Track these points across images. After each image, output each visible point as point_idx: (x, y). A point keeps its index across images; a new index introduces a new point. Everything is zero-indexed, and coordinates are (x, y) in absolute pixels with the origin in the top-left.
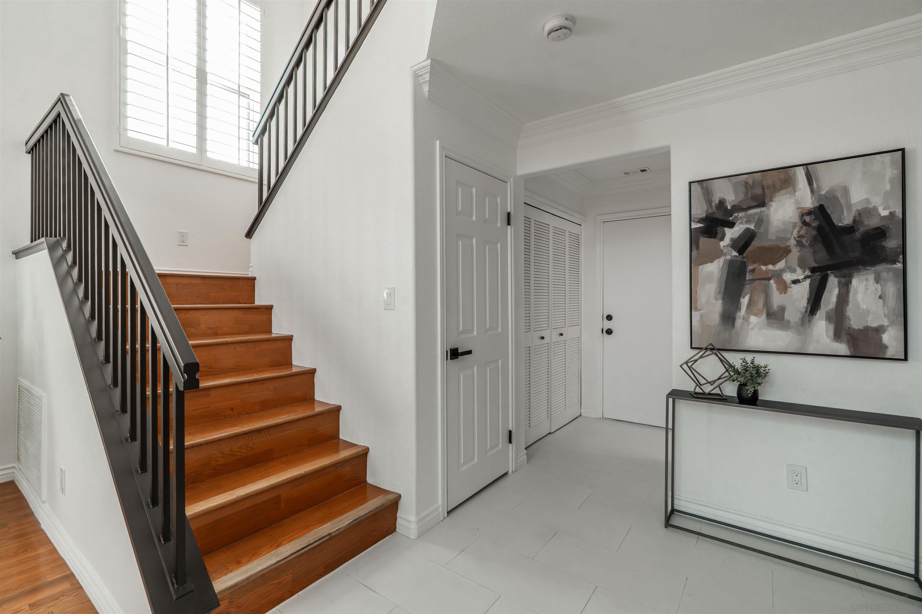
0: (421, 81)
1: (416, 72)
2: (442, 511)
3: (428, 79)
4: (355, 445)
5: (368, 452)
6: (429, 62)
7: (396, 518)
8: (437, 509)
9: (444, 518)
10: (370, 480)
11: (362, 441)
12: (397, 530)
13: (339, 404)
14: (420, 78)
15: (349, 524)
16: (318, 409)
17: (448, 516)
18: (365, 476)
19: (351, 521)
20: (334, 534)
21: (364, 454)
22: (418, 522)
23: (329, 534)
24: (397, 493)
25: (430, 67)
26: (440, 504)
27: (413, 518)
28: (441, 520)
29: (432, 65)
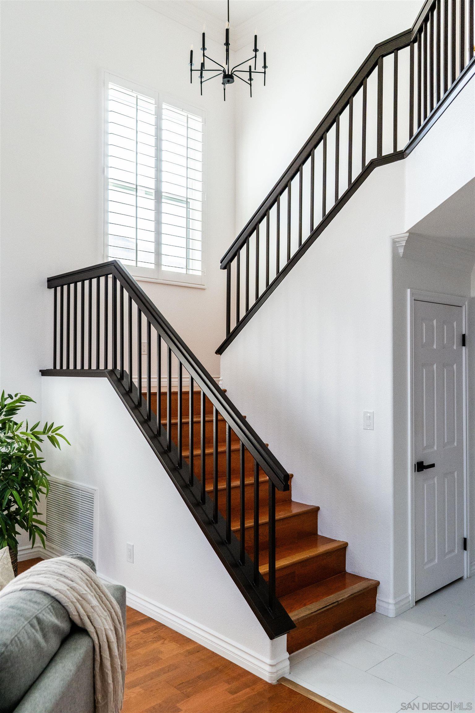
0: (397, 245)
1: (394, 239)
2: (411, 600)
3: (404, 244)
4: (335, 540)
5: (347, 546)
6: (408, 234)
7: (376, 600)
8: (408, 597)
9: (413, 606)
10: (349, 569)
11: (341, 537)
12: (376, 611)
13: (317, 505)
14: (397, 243)
15: (348, 597)
16: (295, 510)
17: (416, 605)
18: (344, 566)
19: (349, 595)
20: (340, 602)
21: (343, 549)
22: (396, 604)
23: (337, 601)
24: (376, 581)
25: (407, 238)
26: (410, 594)
27: (391, 601)
28: (411, 607)
29: (409, 237)
